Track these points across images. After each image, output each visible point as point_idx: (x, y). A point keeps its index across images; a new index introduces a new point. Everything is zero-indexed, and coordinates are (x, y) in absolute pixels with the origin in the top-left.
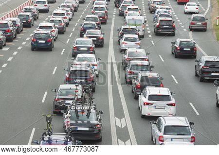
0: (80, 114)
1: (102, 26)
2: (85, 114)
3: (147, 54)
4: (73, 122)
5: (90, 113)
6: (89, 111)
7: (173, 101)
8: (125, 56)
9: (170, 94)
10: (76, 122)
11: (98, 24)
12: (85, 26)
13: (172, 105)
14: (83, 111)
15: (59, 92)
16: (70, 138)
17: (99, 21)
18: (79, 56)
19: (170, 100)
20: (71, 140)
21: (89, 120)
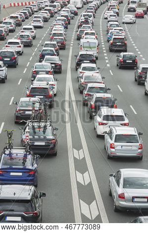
0: (37, 130)
1: (61, 52)
2: (42, 130)
3: (103, 78)
4: (31, 137)
5: (46, 129)
6: (45, 127)
7: (126, 121)
8: (82, 80)
9: (124, 115)
10: (34, 137)
11: (56, 50)
12: (44, 52)
13: (125, 125)
14: (39, 127)
15: (19, 104)
16: (30, 152)
17: (57, 47)
18: (38, 76)
19: (123, 120)
20: (30, 154)
21: (44, 135)
